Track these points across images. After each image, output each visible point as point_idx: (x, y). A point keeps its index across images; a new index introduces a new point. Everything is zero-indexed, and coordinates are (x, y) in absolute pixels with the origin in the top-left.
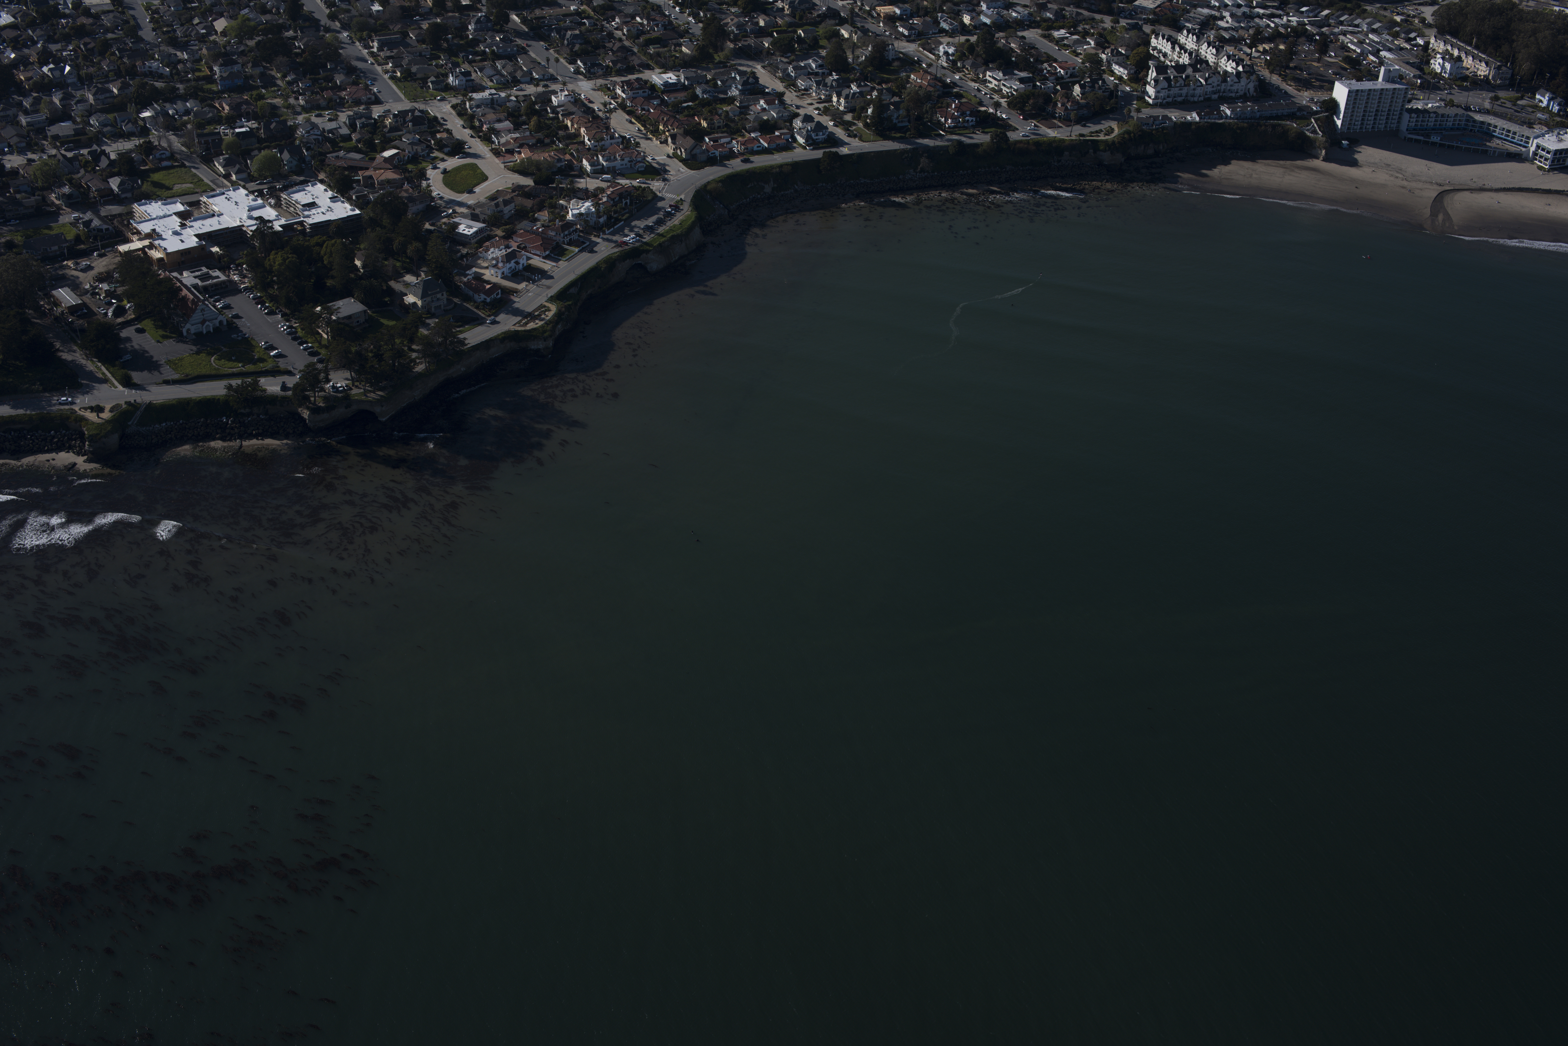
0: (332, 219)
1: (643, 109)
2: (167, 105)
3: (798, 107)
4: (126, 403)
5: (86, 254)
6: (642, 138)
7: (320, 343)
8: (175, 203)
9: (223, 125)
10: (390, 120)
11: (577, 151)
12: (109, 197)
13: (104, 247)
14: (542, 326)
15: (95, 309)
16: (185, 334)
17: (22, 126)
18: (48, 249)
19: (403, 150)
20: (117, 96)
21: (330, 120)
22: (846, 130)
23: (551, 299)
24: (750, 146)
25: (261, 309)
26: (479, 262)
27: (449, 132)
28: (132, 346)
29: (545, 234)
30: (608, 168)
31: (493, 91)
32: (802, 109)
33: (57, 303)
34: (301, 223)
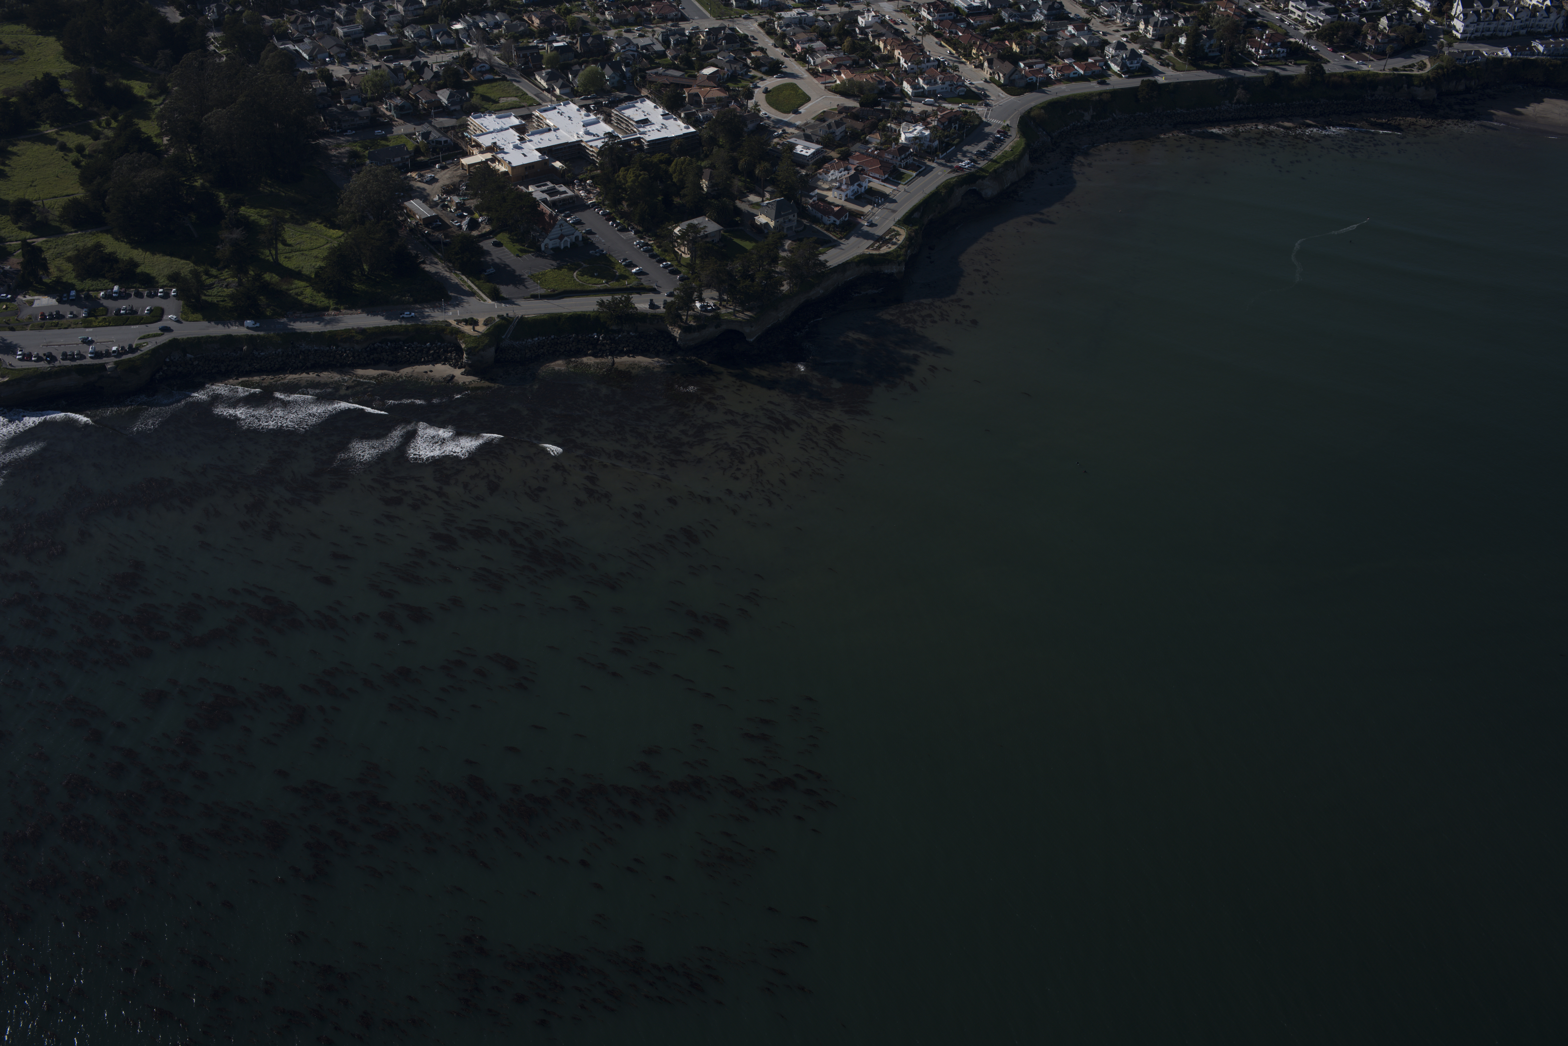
0: (669, 136)
1: (951, 32)
2: (477, 18)
3: (1105, 34)
4: (499, 316)
5: (429, 166)
6: (955, 61)
7: (679, 262)
8: (509, 116)
9: (536, 38)
10: (702, 37)
11: (898, 74)
12: (440, 110)
13: (444, 159)
14: (895, 250)
15: (449, 222)
16: (543, 248)
17: (338, 36)
18: (392, 160)
19: (722, 68)
20: (424, 8)
21: (641, 36)
22: (1158, 58)
23: (899, 223)
24: (1066, 72)
25: (612, 225)
26: (819, 183)
27: (762, 50)
28: (493, 260)
29: (881, 157)
30: (929, 91)
31: (801, 10)
32: (1109, 36)
33: (410, 214)
34: (638, 140)
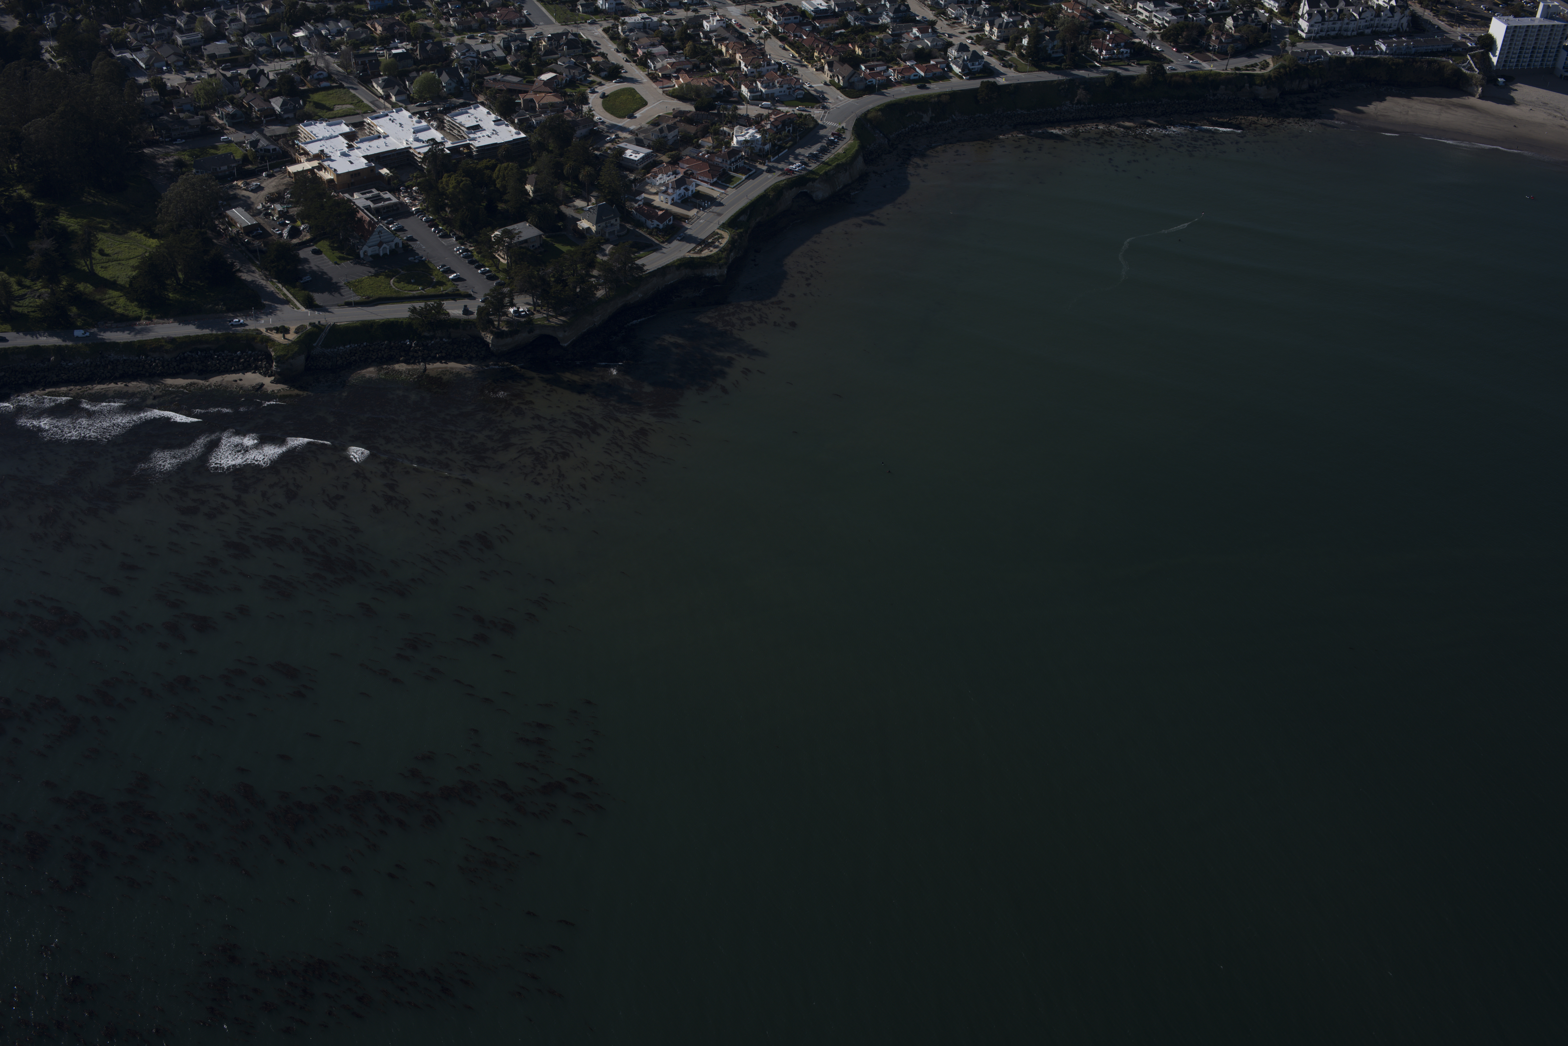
0: (499, 142)
1: (795, 36)
2: (320, 25)
3: (950, 36)
4: (310, 324)
5: (255, 174)
6: (797, 65)
7: (497, 268)
8: (340, 124)
9: (377, 46)
10: (544, 43)
11: (736, 77)
12: (273, 118)
13: (272, 167)
14: (717, 254)
15: (270, 230)
16: (362, 255)
17: (177, 45)
18: (218, 169)
19: (561, 74)
20: (268, 16)
21: (483, 42)
22: (1001, 60)
23: (723, 226)
24: (907, 74)
25: (435, 232)
26: (647, 187)
27: (603, 55)
28: (310, 267)
29: (711, 161)
30: (767, 95)
31: (645, 15)
32: (954, 38)
33: (231, 223)
34: (468, 146)
